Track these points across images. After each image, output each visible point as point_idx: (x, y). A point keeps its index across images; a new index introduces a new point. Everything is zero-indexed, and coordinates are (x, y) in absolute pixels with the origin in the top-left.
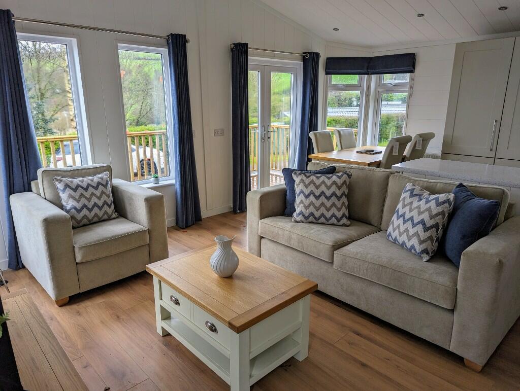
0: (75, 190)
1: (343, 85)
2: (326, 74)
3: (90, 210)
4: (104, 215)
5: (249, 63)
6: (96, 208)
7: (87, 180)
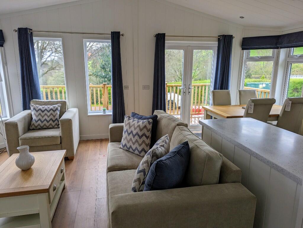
0: (37, 111)
1: (258, 57)
2: (242, 50)
3: (42, 122)
4: (50, 125)
5: (166, 45)
6: (45, 121)
7: (46, 107)
